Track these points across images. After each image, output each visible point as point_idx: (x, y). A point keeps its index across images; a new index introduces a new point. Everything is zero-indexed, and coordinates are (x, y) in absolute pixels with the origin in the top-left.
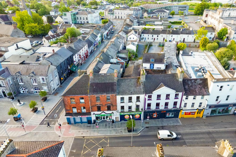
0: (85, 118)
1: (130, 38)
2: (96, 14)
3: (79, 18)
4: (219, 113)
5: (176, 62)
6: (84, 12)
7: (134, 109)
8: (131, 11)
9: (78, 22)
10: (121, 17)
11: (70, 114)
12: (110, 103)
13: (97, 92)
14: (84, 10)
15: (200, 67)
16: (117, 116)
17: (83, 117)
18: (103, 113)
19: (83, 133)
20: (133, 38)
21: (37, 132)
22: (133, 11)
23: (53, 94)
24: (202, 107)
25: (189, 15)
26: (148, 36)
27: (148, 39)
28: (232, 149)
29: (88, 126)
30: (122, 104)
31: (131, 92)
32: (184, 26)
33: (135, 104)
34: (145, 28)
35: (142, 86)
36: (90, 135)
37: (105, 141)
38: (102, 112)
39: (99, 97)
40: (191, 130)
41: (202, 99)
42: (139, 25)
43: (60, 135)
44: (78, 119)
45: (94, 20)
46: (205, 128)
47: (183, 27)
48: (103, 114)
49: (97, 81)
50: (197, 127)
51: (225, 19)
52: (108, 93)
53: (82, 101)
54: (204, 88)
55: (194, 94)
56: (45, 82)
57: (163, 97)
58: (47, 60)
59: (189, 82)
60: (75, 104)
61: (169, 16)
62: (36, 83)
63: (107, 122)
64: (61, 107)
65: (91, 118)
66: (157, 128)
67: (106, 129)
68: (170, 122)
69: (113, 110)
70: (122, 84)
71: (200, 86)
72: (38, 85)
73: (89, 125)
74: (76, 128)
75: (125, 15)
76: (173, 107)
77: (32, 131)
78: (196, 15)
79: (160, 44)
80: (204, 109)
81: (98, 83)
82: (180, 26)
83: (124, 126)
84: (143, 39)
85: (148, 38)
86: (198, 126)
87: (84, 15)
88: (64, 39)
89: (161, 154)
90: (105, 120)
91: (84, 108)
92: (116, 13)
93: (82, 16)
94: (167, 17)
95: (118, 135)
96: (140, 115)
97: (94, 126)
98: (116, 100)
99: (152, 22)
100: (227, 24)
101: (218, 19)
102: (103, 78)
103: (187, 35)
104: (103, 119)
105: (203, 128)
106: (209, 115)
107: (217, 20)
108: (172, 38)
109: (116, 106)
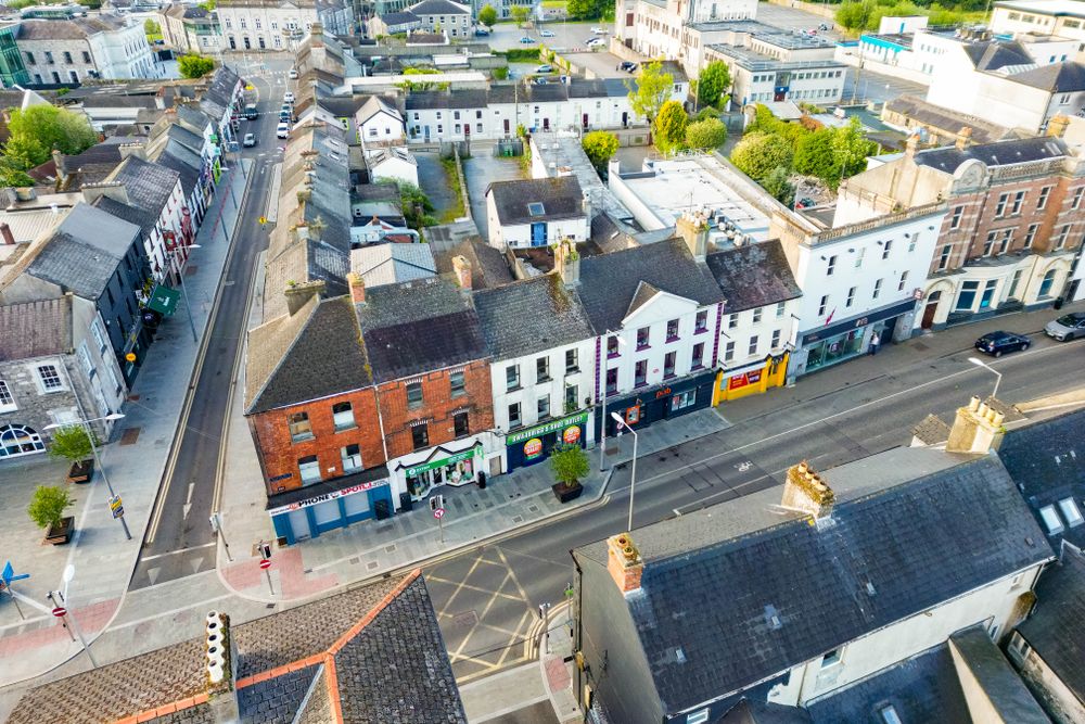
0: (358, 499)
1: (374, 133)
2: (134, 30)
3: (40, 58)
4: (829, 357)
5: (615, 206)
6: (65, 26)
7: (557, 408)
8: (304, 11)
9: (38, 76)
10: (262, 44)
11: (288, 495)
12: (464, 401)
13: (407, 364)
14: (56, 13)
15: (707, 213)
16: (495, 455)
17: (351, 492)
18: (440, 452)
19: (377, 561)
20: (388, 131)
21: (143, 624)
22: (313, 12)
23: (112, 439)
24: (781, 345)
25: (550, 21)
26: (439, 118)
27: (440, 131)
28: (999, 418)
29: (380, 531)
30: (514, 398)
31: (542, 337)
32: (555, 67)
33: (562, 384)
34: (408, 82)
35: (575, 308)
36: (412, 558)
37: (490, 562)
38: (434, 448)
39: (419, 385)
40: (769, 435)
41: (781, 317)
42: (370, 74)
43: (272, 602)
44: (327, 509)
45: (126, 63)
46: (808, 417)
47: (550, 71)
48: (441, 456)
49: (392, 319)
50: (784, 422)
51: (705, 27)
52: (454, 358)
53: (344, 419)
54: (779, 275)
55: (752, 302)
56: (64, 388)
57: (658, 336)
58: (38, 276)
59: (728, 263)
60: (310, 443)
61: (474, 29)
62: (11, 402)
63: (456, 490)
64: (192, 485)
65: (387, 488)
66: (656, 459)
67: (465, 518)
68: (689, 428)
69: (478, 432)
70: (496, 311)
71: (763, 272)
72: (24, 408)
73: (382, 523)
74: (328, 550)
75: (276, 32)
76: (693, 368)
77: (107, 628)
78: (576, 19)
79: (501, 147)
80: (787, 351)
81: (398, 327)
82: (540, 67)
83: (534, 486)
84: (418, 132)
85: (440, 126)
86: (785, 415)
87: (69, 42)
88: (15, 171)
89: (822, 492)
90: (442, 484)
91: (352, 450)
92: (229, 25)
93: (58, 48)
94: (469, 33)
95: (528, 523)
96: (582, 427)
97: (406, 522)
98: (489, 384)
99: (419, 56)
100: (715, 47)
101: (677, 31)
102: (413, 303)
103: (595, 101)
104: (433, 485)
105: (802, 419)
106: (803, 371)
107: (675, 32)
108: (537, 116)
109: (491, 408)
